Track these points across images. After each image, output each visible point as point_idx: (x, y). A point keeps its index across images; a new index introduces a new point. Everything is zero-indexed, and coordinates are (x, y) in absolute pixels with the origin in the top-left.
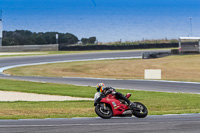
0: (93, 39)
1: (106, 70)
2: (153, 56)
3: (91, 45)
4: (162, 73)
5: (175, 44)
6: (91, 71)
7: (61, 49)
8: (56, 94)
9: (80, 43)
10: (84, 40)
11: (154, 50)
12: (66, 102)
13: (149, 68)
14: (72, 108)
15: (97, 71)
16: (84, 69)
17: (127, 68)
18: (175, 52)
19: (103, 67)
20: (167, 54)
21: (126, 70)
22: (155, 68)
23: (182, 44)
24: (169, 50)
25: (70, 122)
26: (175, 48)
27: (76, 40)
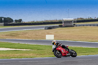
0: (20, 20)
1: (27, 35)
2: (50, 28)
3: (19, 23)
4: (54, 36)
5: (60, 22)
6: (20, 36)
7: (5, 25)
8: (3, 47)
9: (14, 22)
10: (16, 21)
11: (50, 25)
12: (8, 51)
13: (48, 34)
14: (11, 54)
15: (23, 36)
16: (16, 35)
17: (37, 34)
18: (61, 26)
19: (26, 34)
20: (57, 27)
21: (37, 35)
22: (51, 34)
23: (64, 22)
24: (58, 25)
25: (10, 61)
26: (60, 24)
27: (12, 21)
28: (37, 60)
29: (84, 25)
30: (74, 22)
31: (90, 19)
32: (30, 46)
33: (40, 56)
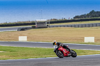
2: (23, 29)
4: (27, 38)
5: (33, 23)
11: (23, 26)
13: (21, 35)
17: (10, 36)
18: (34, 28)
20: (30, 28)
22: (24, 35)
23: (37, 23)
24: (31, 26)
26: (34, 25)
28: (10, 62)
29: (57, 26)
30: (48, 23)
31: (64, 20)
32: (2, 48)
33: (13, 58)
